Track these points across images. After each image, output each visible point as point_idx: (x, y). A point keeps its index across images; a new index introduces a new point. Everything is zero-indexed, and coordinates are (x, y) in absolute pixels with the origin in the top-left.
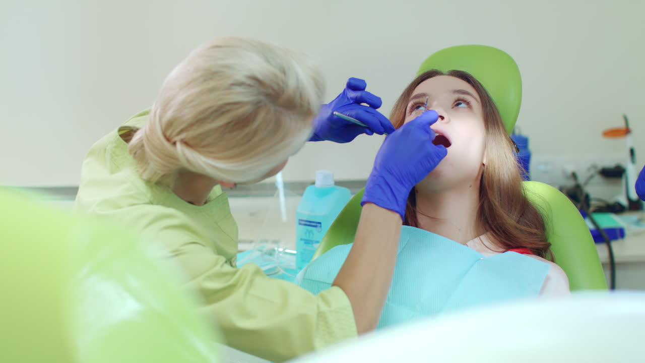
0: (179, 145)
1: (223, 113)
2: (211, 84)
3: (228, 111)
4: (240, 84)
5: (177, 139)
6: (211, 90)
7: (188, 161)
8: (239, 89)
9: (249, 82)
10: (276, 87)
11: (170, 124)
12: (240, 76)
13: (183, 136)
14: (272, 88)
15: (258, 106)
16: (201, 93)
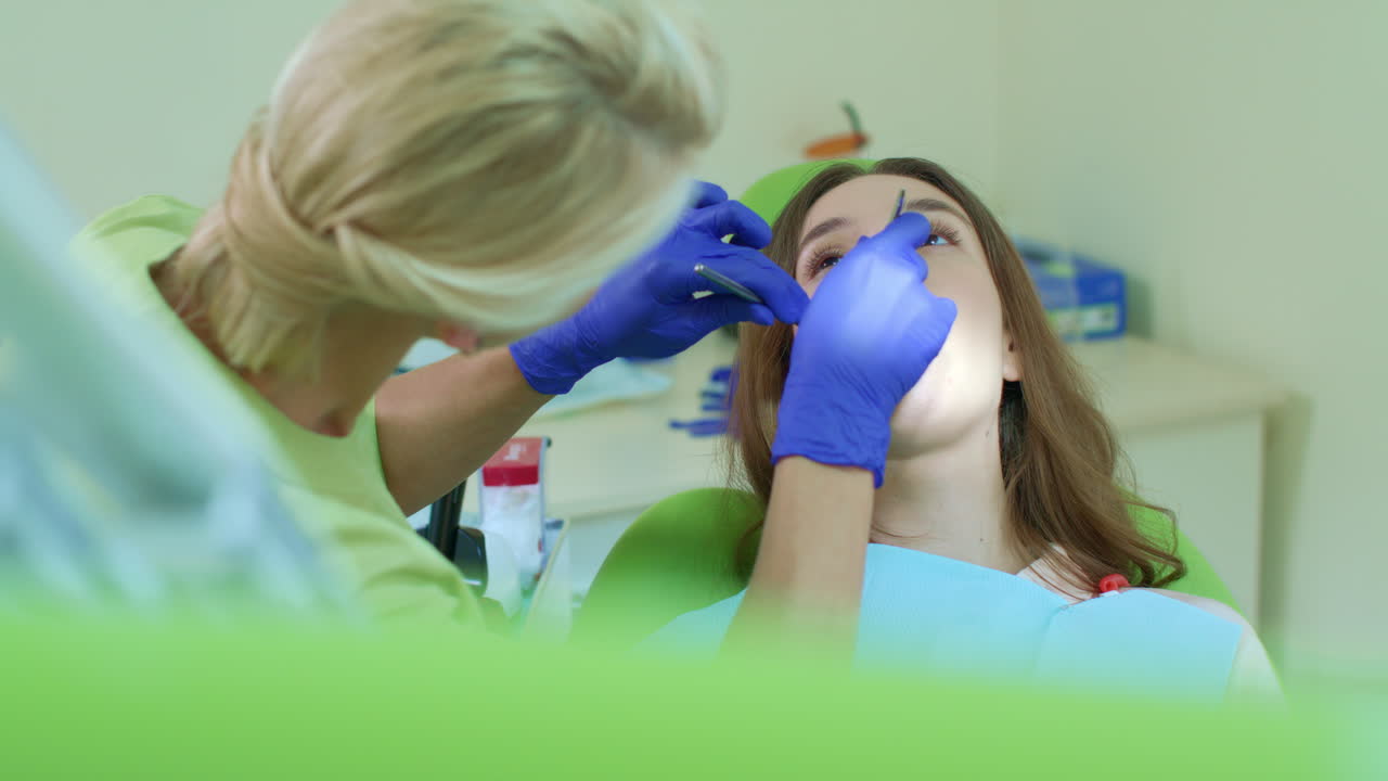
0: (346, 237)
1: (481, 136)
2: (444, 57)
3: (499, 128)
4: (527, 52)
5: (339, 219)
6: (447, 74)
7: (376, 278)
8: (525, 67)
9: (551, 46)
10: (615, 59)
11: (316, 178)
12: (526, 30)
13: (360, 207)
14: (606, 61)
15: (572, 110)
16: (415, 83)
